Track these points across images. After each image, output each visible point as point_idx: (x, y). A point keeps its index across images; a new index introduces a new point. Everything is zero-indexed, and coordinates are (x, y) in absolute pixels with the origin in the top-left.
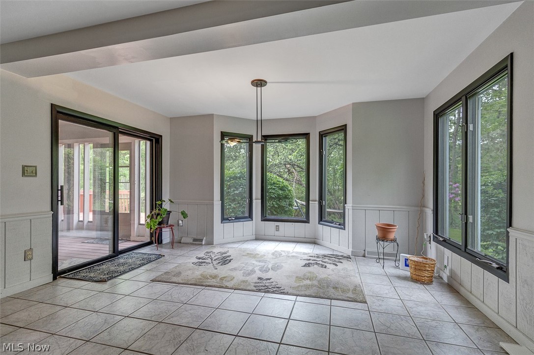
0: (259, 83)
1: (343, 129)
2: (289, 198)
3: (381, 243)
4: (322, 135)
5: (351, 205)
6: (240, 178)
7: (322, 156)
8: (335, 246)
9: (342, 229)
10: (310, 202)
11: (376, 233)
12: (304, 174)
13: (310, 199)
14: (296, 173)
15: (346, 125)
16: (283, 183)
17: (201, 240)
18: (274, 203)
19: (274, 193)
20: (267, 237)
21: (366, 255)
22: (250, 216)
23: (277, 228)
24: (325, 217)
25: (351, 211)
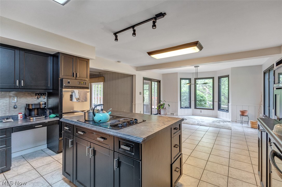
0: (197, 67)
1: (228, 76)
2: (205, 101)
3: (242, 117)
4: (220, 78)
5: (231, 104)
6: (184, 93)
7: (219, 85)
8: (225, 118)
9: (227, 112)
10: (214, 102)
11: (240, 113)
12: (212, 89)
14: (207, 89)
15: (229, 75)
16: (202, 94)
17: (174, 114)
18: (199, 103)
19: (198, 99)
20: (197, 115)
21: (237, 122)
22: (190, 107)
23: (201, 112)
24: (221, 108)
25: (231, 106)
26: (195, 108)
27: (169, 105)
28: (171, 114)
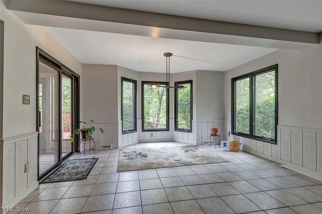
0: (169, 55)
3: (212, 137)
4: (176, 84)
5: (196, 120)
8: (186, 141)
9: (190, 132)
10: (170, 119)
11: (210, 132)
13: (170, 118)
15: (192, 80)
17: (110, 146)
20: (146, 141)
21: (203, 144)
22: (135, 129)
23: (152, 135)
24: (178, 127)
25: (195, 123)
26: (143, 130)
27: (101, 129)
28: (104, 147)
